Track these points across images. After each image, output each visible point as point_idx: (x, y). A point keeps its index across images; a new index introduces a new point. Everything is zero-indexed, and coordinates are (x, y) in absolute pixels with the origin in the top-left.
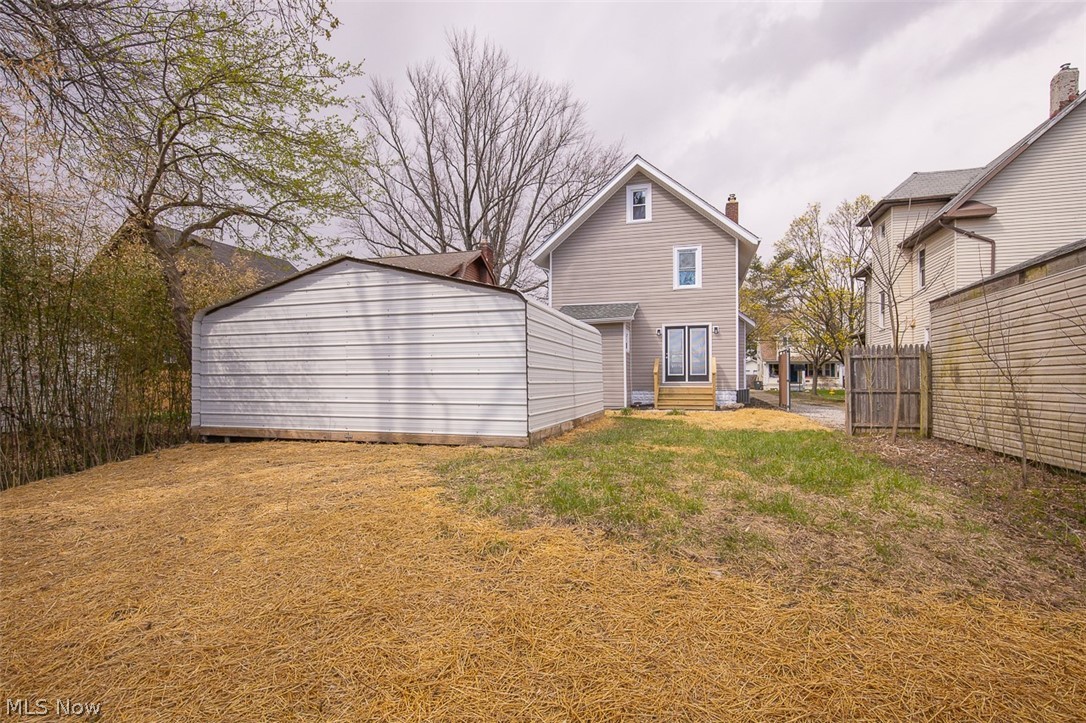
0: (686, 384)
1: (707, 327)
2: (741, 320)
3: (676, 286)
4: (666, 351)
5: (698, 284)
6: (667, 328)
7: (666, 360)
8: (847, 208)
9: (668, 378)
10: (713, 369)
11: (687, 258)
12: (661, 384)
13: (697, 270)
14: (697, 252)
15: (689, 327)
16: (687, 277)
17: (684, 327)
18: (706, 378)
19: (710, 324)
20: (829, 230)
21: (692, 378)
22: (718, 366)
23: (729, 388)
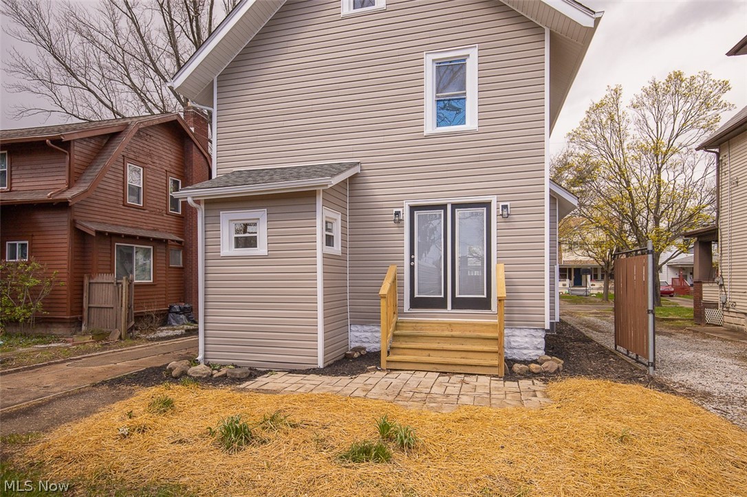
0: (448, 317)
1: (487, 205)
2: (554, 197)
3: (430, 126)
4: (412, 252)
5: (472, 121)
6: (413, 209)
7: (412, 268)
8: (656, 88)
9: (416, 303)
10: (499, 290)
11: (451, 73)
12: (402, 313)
13: (468, 96)
14: (468, 62)
15: (455, 206)
16: (450, 109)
17: (444, 207)
18: (484, 304)
19: (494, 199)
20: (632, 114)
21: (459, 304)
22: (509, 284)
23: (529, 324)
